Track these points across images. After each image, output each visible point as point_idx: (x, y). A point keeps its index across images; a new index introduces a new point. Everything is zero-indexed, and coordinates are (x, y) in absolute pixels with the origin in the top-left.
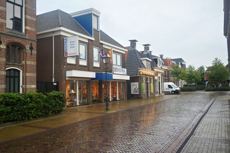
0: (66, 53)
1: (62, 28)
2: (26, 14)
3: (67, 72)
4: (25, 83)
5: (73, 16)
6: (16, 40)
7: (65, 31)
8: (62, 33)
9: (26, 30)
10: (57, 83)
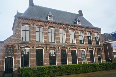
0: (113, 49)
1: (110, 41)
2: (99, 39)
3: (114, 55)
4: (102, 60)
5: (110, 34)
6: (99, 47)
7: (111, 42)
8: (110, 42)
9: (100, 44)
10: (111, 59)
